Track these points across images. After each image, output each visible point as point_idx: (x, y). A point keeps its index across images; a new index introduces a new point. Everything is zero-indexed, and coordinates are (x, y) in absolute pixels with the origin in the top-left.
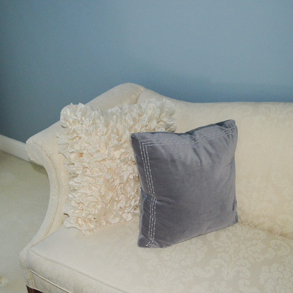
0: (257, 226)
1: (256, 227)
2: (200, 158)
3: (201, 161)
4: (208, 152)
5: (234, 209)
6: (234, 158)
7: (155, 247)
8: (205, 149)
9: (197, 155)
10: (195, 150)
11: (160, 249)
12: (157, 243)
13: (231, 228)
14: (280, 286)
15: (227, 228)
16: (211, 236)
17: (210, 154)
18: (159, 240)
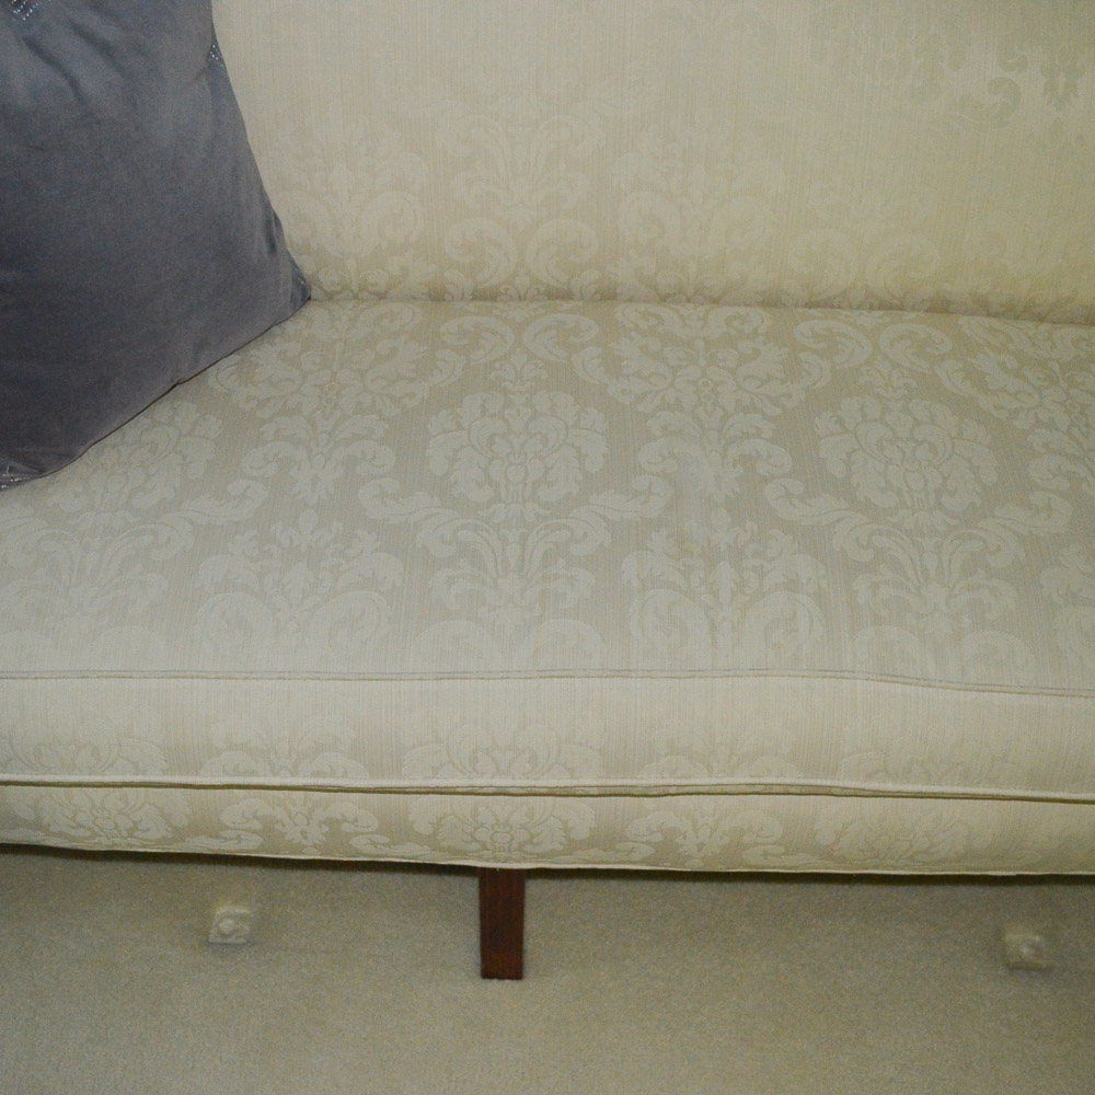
0: (386, 292)
1: (382, 296)
2: (66, 75)
3: (74, 84)
4: (91, 39)
5: (272, 247)
6: (215, 49)
7: (19, 482)
8: (79, 31)
9: (50, 60)
10: (34, 46)
11: (39, 482)
12: (19, 466)
13: (290, 326)
14: (503, 460)
15: (276, 330)
16: (223, 377)
17: (105, 49)
18: (20, 450)
